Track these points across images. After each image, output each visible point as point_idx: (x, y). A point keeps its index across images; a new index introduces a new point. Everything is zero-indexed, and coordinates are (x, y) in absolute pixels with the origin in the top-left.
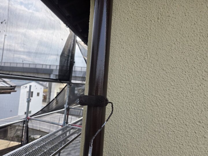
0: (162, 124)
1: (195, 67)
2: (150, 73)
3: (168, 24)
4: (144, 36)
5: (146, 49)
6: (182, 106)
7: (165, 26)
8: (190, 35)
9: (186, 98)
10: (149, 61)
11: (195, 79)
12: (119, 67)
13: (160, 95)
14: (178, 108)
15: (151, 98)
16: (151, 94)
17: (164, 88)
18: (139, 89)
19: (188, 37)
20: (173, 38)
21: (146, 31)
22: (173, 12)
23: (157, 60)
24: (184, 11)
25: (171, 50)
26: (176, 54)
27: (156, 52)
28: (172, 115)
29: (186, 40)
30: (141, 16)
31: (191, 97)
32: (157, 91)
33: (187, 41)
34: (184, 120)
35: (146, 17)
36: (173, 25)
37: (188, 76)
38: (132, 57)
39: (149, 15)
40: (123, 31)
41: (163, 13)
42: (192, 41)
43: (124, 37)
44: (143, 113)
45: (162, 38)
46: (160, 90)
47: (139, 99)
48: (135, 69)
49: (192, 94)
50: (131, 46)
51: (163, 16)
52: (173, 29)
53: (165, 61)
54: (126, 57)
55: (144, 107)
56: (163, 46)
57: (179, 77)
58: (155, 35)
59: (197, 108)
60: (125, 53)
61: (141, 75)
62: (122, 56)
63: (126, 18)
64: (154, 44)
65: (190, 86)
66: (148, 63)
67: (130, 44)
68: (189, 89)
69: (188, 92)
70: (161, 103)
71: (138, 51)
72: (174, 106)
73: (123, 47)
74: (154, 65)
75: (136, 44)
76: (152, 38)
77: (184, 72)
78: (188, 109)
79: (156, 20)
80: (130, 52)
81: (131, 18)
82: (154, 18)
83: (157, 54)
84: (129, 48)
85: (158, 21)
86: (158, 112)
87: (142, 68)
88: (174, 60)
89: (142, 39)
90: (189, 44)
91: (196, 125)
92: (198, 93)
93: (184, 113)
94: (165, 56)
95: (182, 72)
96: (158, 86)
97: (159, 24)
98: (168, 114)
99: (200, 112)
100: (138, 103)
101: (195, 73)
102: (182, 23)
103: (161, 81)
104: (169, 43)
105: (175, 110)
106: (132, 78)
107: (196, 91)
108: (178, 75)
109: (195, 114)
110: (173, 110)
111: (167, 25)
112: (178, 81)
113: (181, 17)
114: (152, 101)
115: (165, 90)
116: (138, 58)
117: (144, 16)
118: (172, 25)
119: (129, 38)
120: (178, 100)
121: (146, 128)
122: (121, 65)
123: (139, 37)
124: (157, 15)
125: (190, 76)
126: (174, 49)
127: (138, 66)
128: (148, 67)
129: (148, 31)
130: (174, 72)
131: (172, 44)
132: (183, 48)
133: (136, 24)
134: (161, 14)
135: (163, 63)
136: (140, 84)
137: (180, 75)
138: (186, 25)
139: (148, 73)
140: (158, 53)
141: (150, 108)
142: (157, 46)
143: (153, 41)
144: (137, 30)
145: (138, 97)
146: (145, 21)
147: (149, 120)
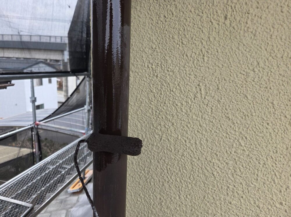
0: (220, 205)
1: (286, 116)
2: (203, 123)
3: (246, 29)
4: (196, 54)
5: (199, 80)
6: (255, 179)
7: (239, 33)
8: (286, 54)
9: (263, 166)
10: (203, 102)
11: (283, 137)
12: (150, 111)
13: (219, 160)
14: (247, 182)
15: (205, 164)
16: (204, 157)
17: (228, 149)
18: (185, 149)
19: (282, 57)
20: (252, 60)
21: (201, 44)
22: (258, 3)
23: (218, 101)
24: (281, 3)
25: (245, 82)
26: (254, 90)
27: (218, 86)
28: (237, 192)
29: (276, 63)
30: (191, 11)
31: (273, 166)
32: (215, 154)
33: (278, 66)
34: (256, 200)
35: (201, 14)
36: (254, 32)
37: (271, 130)
38: (173, 94)
39: (209, 10)
40: (156, 43)
41: (237, 7)
42: (288, 66)
43: (158, 55)
44: (190, 186)
45: (231, 60)
46: (220, 152)
47: (183, 165)
48: (178, 116)
49: (274, 161)
50: (171, 74)
51: (236, 12)
52: (254, 42)
53: (233, 102)
54: (161, 94)
55: (191, 177)
56: (232, 75)
57: (255, 132)
58: (217, 52)
59: (281, 184)
60: (159, 86)
61: (189, 126)
62: (154, 91)
63: (162, 16)
64: (214, 71)
65: (274, 148)
66: (201, 106)
67: (169, 70)
68: (271, 152)
69: (268, 158)
70: (220, 172)
71: (185, 83)
72: (242, 178)
73: (156, 74)
74: (212, 108)
75: (180, 69)
76: (210, 59)
77: (265, 124)
78: (264, 183)
79: (222, 20)
80: (169, 84)
81: (172, 15)
82: (218, 16)
83: (218, 89)
84: (168, 77)
85: (224, 23)
86: (214, 186)
87: (190, 114)
88: (250, 102)
89: (192, 59)
90: (282, 73)
91: (275, 208)
92: (285, 160)
93: (257, 189)
94: (233, 93)
95: (262, 124)
96: (218, 145)
97: (227, 30)
98: (231, 189)
99: (285, 190)
100: (181, 170)
101: (285, 126)
102: (273, 28)
103: (223, 137)
104: (243, 69)
105: (244, 185)
106: (173, 131)
107: (282, 156)
108: (255, 129)
109: (276, 191)
110: (239, 185)
111: (242, 32)
112: (252, 139)
113: (273, 15)
114: (206, 169)
115: (229, 153)
116: (183, 95)
117: (197, 11)
118: (252, 33)
119: (167, 58)
120: (249, 170)
121: (194, 208)
122: (154, 108)
123: (187, 56)
124: (223, 9)
125: (274, 131)
126: (252, 81)
127: (184, 110)
128: (201, 112)
129: (204, 43)
130: (247, 123)
131: (249, 71)
132: (269, 80)
133: (181, 29)
134: (233, 8)
135: (229, 106)
136: (185, 141)
137: (257, 129)
138: (280, 32)
139: (202, 124)
140: (220, 88)
141: (201, 179)
142: (221, 74)
143: (214, 65)
144: (184, 42)
145: (182, 161)
146: (200, 23)
147: (200, 197)
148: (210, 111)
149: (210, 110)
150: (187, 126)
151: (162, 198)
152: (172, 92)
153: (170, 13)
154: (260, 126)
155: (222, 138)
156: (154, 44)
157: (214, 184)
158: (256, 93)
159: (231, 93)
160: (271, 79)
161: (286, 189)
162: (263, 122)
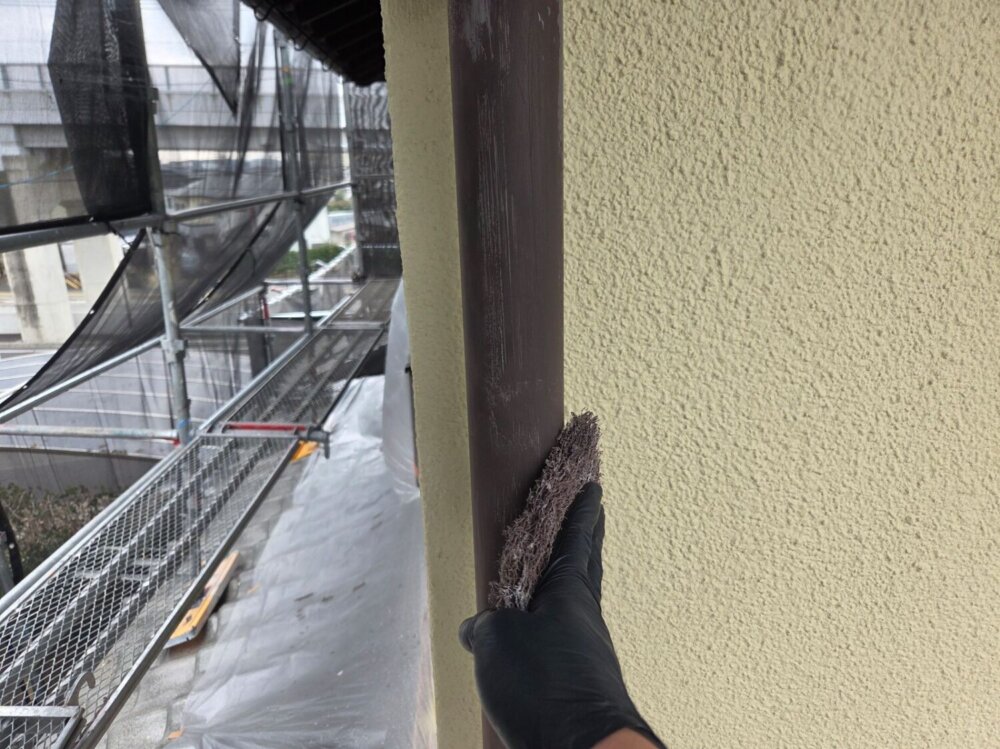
0: (772, 551)
1: (918, 309)
2: (727, 352)
3: (829, 90)
4: (704, 164)
5: (716, 236)
6: (850, 474)
7: (814, 102)
8: (919, 153)
9: (868, 439)
10: (726, 297)
11: (913, 359)
12: (586, 338)
13: (767, 442)
14: (834, 483)
15: (733, 456)
16: (731, 441)
17: (787, 410)
18: (681, 426)
19: (912, 161)
20: (843, 172)
21: (716, 137)
22: (858, 19)
23: (765, 289)
24: (910, 18)
25: (827, 232)
26: (849, 251)
27: (762, 247)
28: (810, 513)
29: (898, 177)
30: (689, 44)
31: (889, 434)
32: (758, 427)
33: (903, 185)
34: (853, 524)
35: (717, 52)
36: (847, 98)
37: (885, 348)
38: (648, 283)
39: (737, 39)
40: (595, 140)
41: (806, 30)
42: (925, 181)
43: (601, 173)
44: (696, 520)
45: (793, 176)
46: (769, 421)
47: (679, 471)
48: (661, 341)
49: (893, 421)
50: (640, 225)
51: (806, 43)
52: (849, 124)
53: (799, 288)
54: (614, 285)
55: (700, 497)
56: (796, 216)
57: (851, 358)
58: (760, 155)
59: (907, 473)
60: (609, 265)
61: (691, 364)
62: (596, 280)
63: (611, 60)
64: (752, 207)
65: (892, 390)
66: (722, 307)
67: (635, 214)
68: (886, 402)
69: (879, 417)
70: (770, 472)
71: (678, 247)
72: (821, 477)
73: (598, 231)
74: (748, 310)
75: (663, 210)
76: (743, 176)
77: (873, 335)
78: (870, 480)
79: (770, 67)
80: (635, 255)
81: (637, 55)
82: (761, 55)
83: (763, 256)
84: (632, 236)
85: (776, 76)
86: (757, 508)
87: (694, 331)
88: (839, 282)
89: (694, 179)
90: (910, 200)
91: (894, 533)
92: (917, 415)
93: (854, 496)
94: (800, 263)
95: (866, 334)
96: (763, 403)
97: (783, 94)
98: (796, 509)
99: (915, 486)
100: (674, 484)
101: (918, 333)
102: (892, 84)
103: (777, 381)
104: (822, 199)
105: (825, 492)
106: (649, 384)
107: (909, 408)
108: (850, 351)
109: (896, 493)
110: (815, 494)
111: (819, 99)
112: (844, 375)
113: (891, 51)
114: (736, 469)
115: (791, 419)
116: (675, 282)
117: (705, 45)
118: (843, 100)
119: (628, 181)
120: (838, 453)
121: (709, 575)
122: (595, 329)
123: (681, 171)
124: (773, 36)
125: (894, 350)
126: (843, 228)
127: (676, 325)
128: (722, 323)
129: (726, 133)
130: (833, 339)
131: (836, 202)
132: (882, 221)
133: (665, 97)
134: (798, 33)
135: (790, 299)
136: (683, 407)
137: (854, 348)
138: (907, 95)
139: (723, 354)
140: (769, 253)
141: (724, 497)
142: (769, 216)
143: (751, 191)
144: (672, 132)
145: (674, 461)
146: (713, 78)
147: (721, 545)
148: (743, 318)
149: (744, 313)
150: (686, 365)
151: (626, 566)
152: (644, 278)
153: (633, 49)
154: (861, 340)
155: (774, 384)
156: (590, 141)
157: (756, 505)
158: (852, 257)
159: (794, 265)
160: (887, 219)
161: (918, 484)
162: (868, 331)
